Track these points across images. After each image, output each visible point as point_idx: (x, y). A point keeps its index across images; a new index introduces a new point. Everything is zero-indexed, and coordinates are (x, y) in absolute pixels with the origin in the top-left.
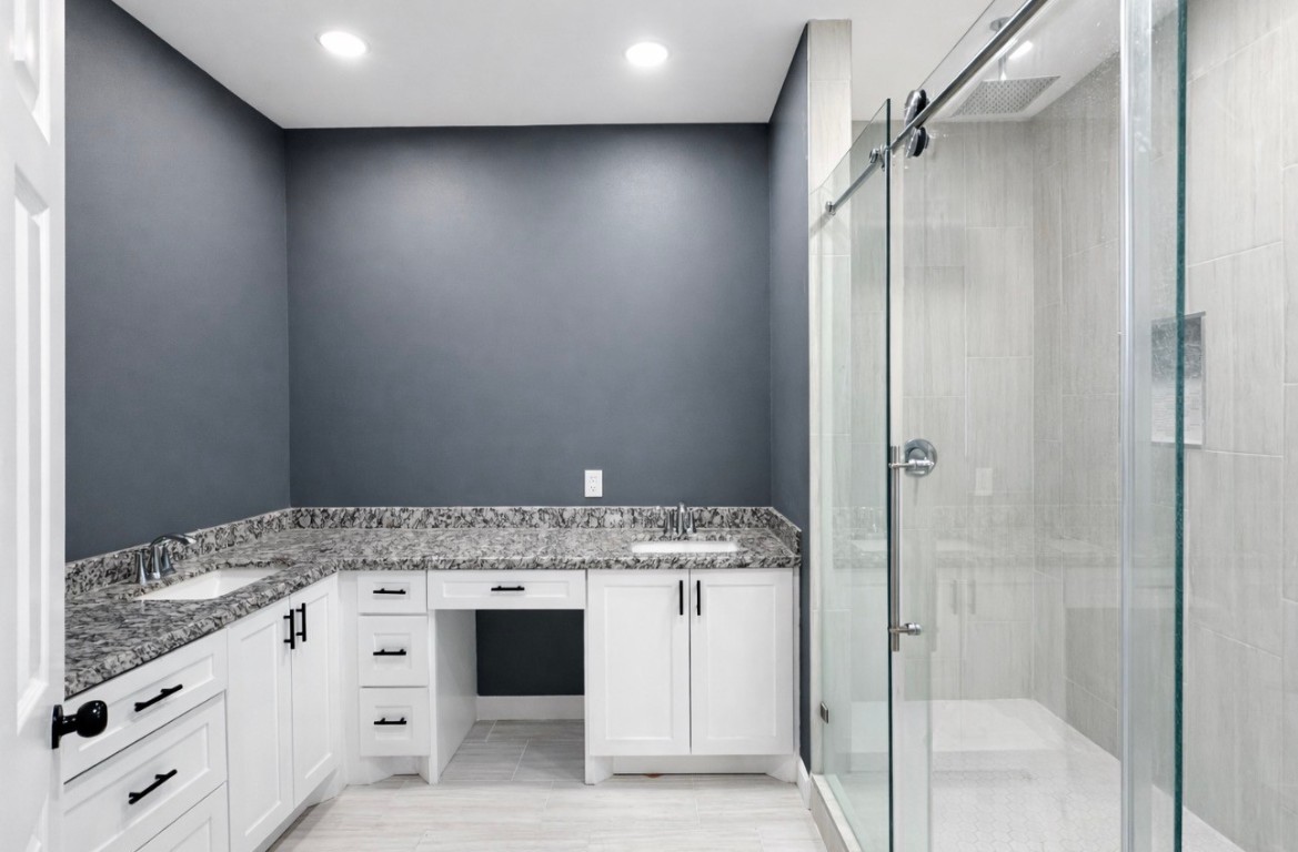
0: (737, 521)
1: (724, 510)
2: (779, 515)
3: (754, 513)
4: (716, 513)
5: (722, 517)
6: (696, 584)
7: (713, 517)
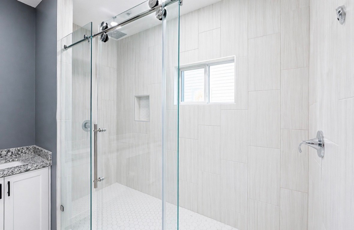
0: (19, 153)
1: (13, 150)
2: (40, 148)
3: (28, 148)
4: (9, 151)
5: (12, 152)
6: (7, 183)
7: (7, 153)
